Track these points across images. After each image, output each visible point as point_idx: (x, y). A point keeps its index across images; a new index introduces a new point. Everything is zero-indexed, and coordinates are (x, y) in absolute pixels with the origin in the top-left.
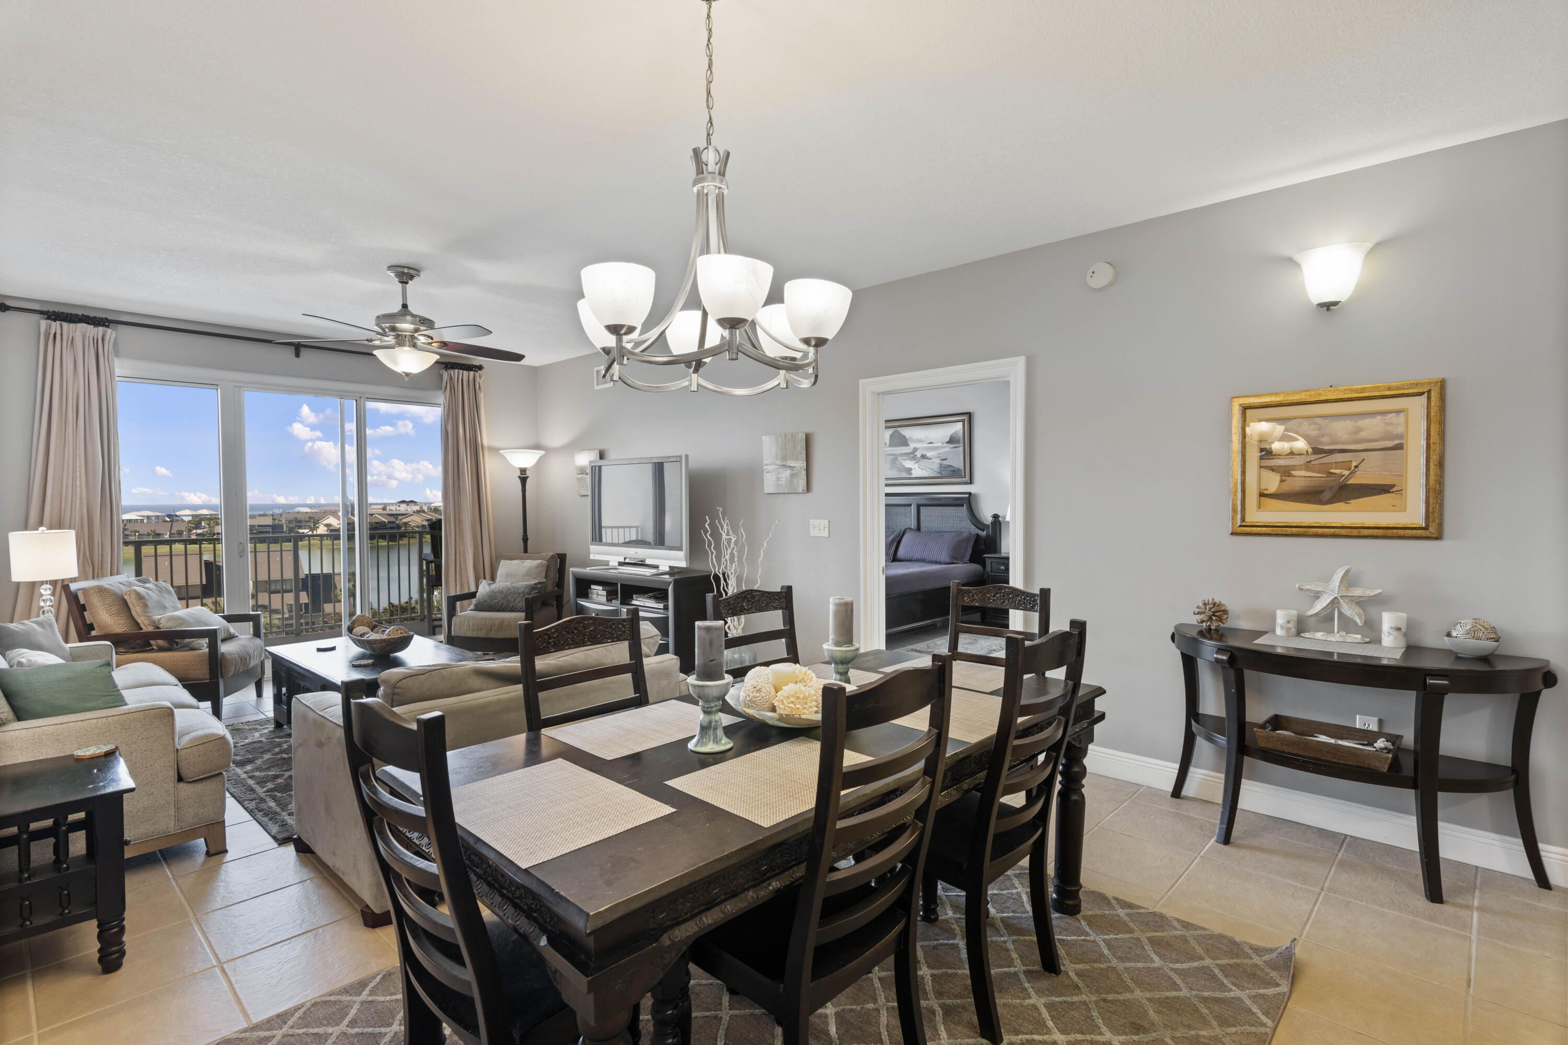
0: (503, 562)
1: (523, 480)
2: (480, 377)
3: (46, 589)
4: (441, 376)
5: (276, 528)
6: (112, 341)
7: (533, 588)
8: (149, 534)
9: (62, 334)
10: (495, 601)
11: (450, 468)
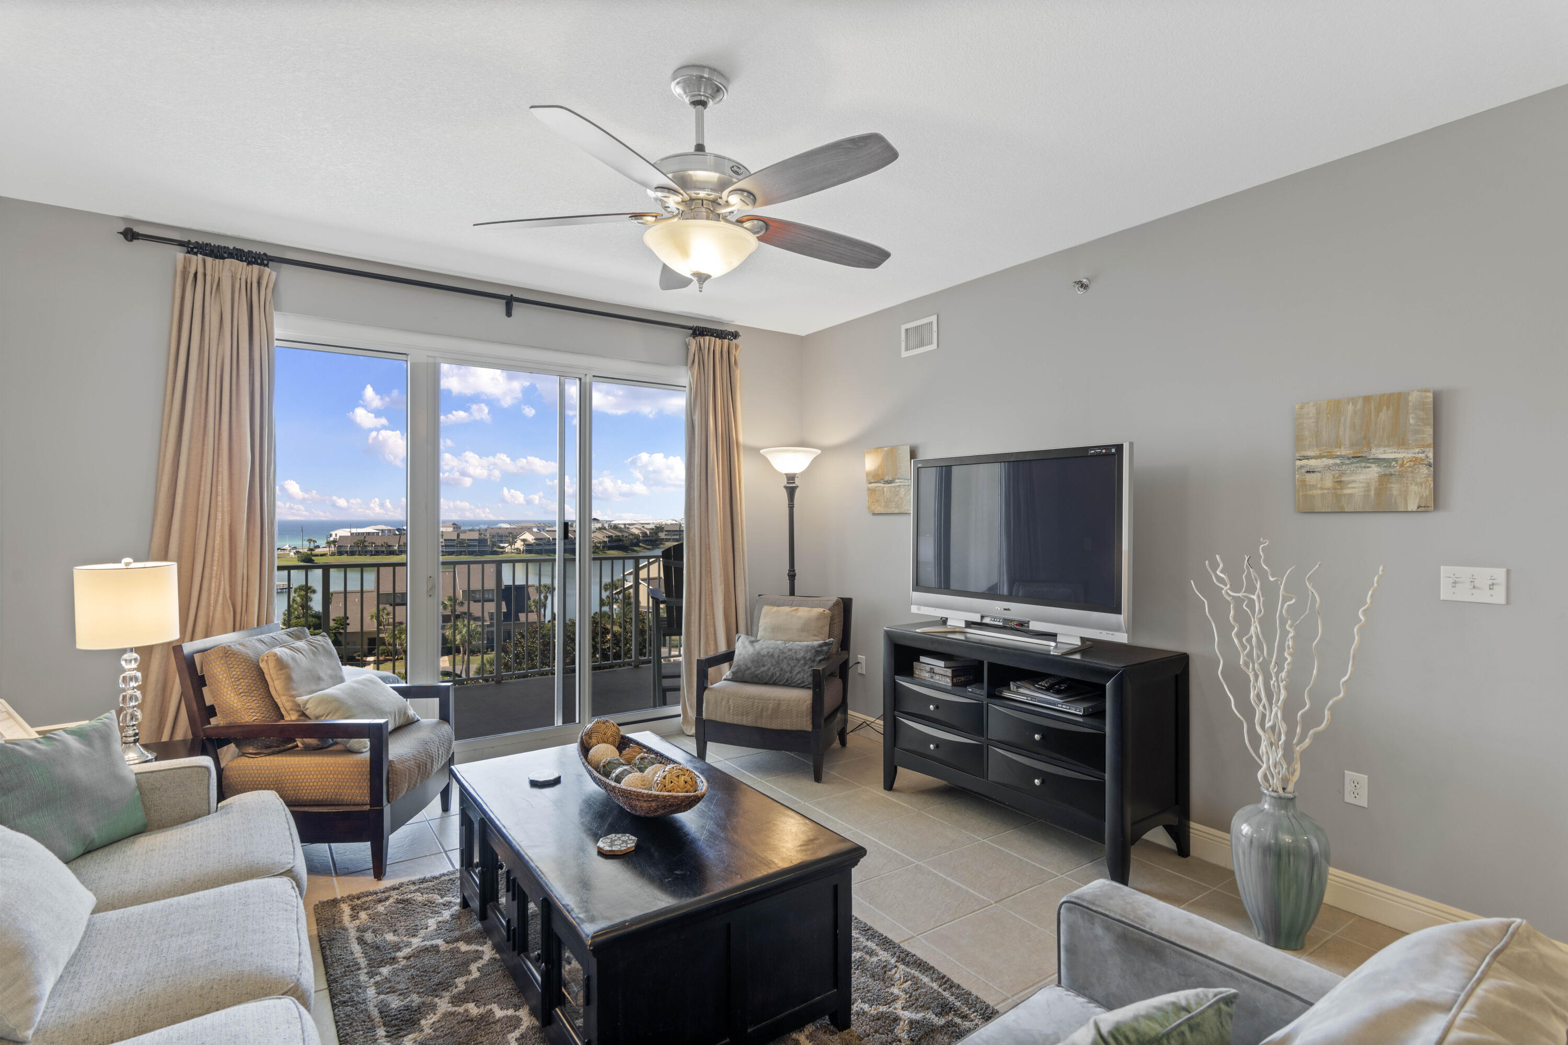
0: (766, 609)
1: (791, 492)
2: (737, 347)
3: (131, 661)
4: (687, 347)
5: (482, 542)
6: (271, 285)
7: (817, 651)
8: (382, 546)
9: (205, 275)
10: (763, 669)
11: (696, 476)
